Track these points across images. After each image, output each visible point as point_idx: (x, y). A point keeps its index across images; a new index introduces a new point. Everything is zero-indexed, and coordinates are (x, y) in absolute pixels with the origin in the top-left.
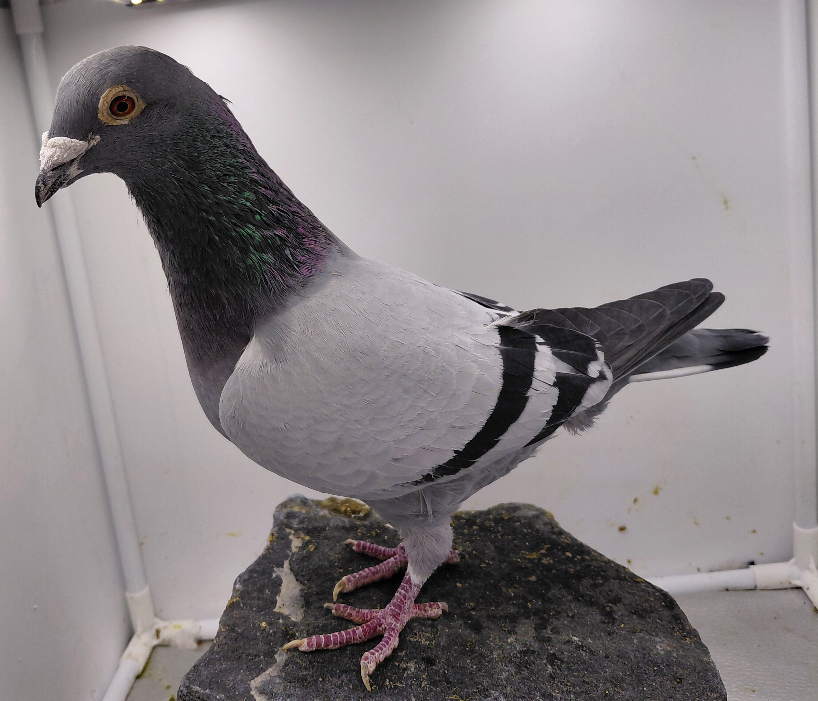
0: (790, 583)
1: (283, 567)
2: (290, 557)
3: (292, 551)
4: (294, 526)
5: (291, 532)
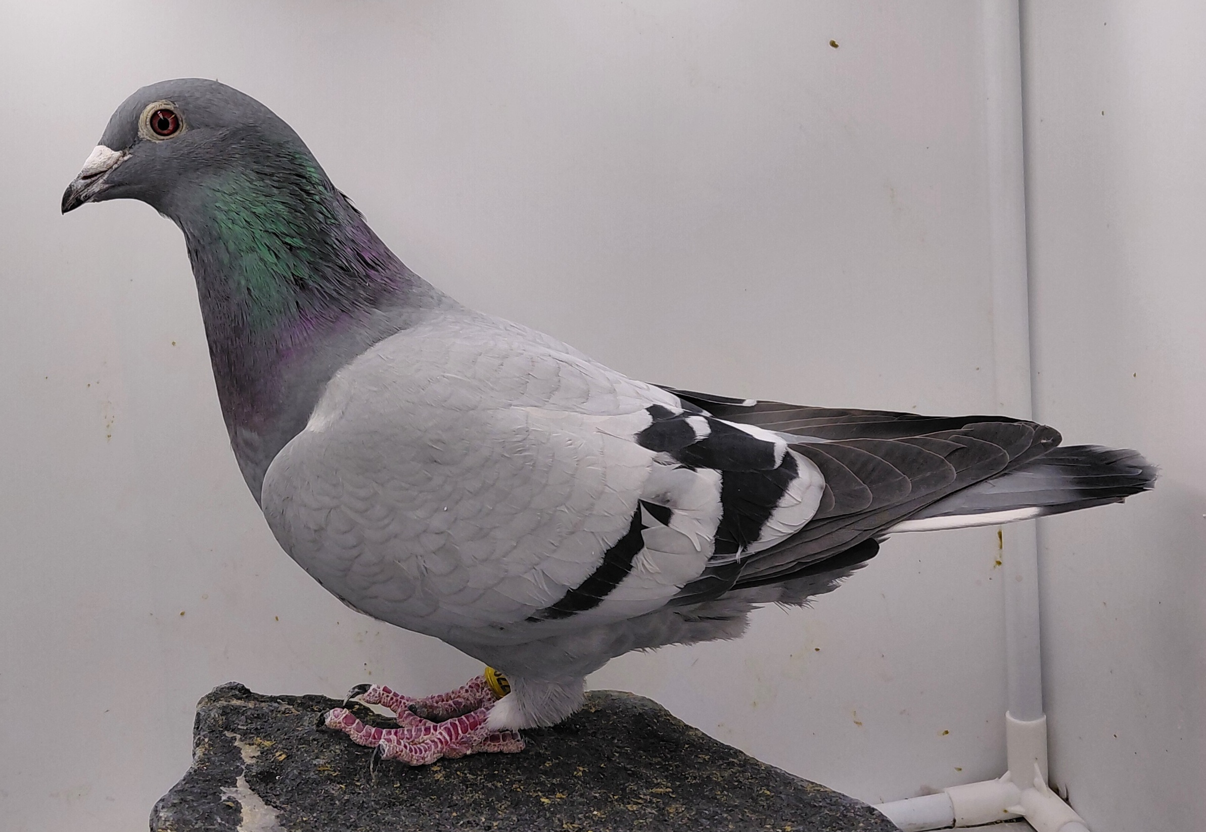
0: (1006, 811)
1: (236, 787)
2: (244, 771)
3: (245, 763)
4: (239, 727)
5: (235, 736)
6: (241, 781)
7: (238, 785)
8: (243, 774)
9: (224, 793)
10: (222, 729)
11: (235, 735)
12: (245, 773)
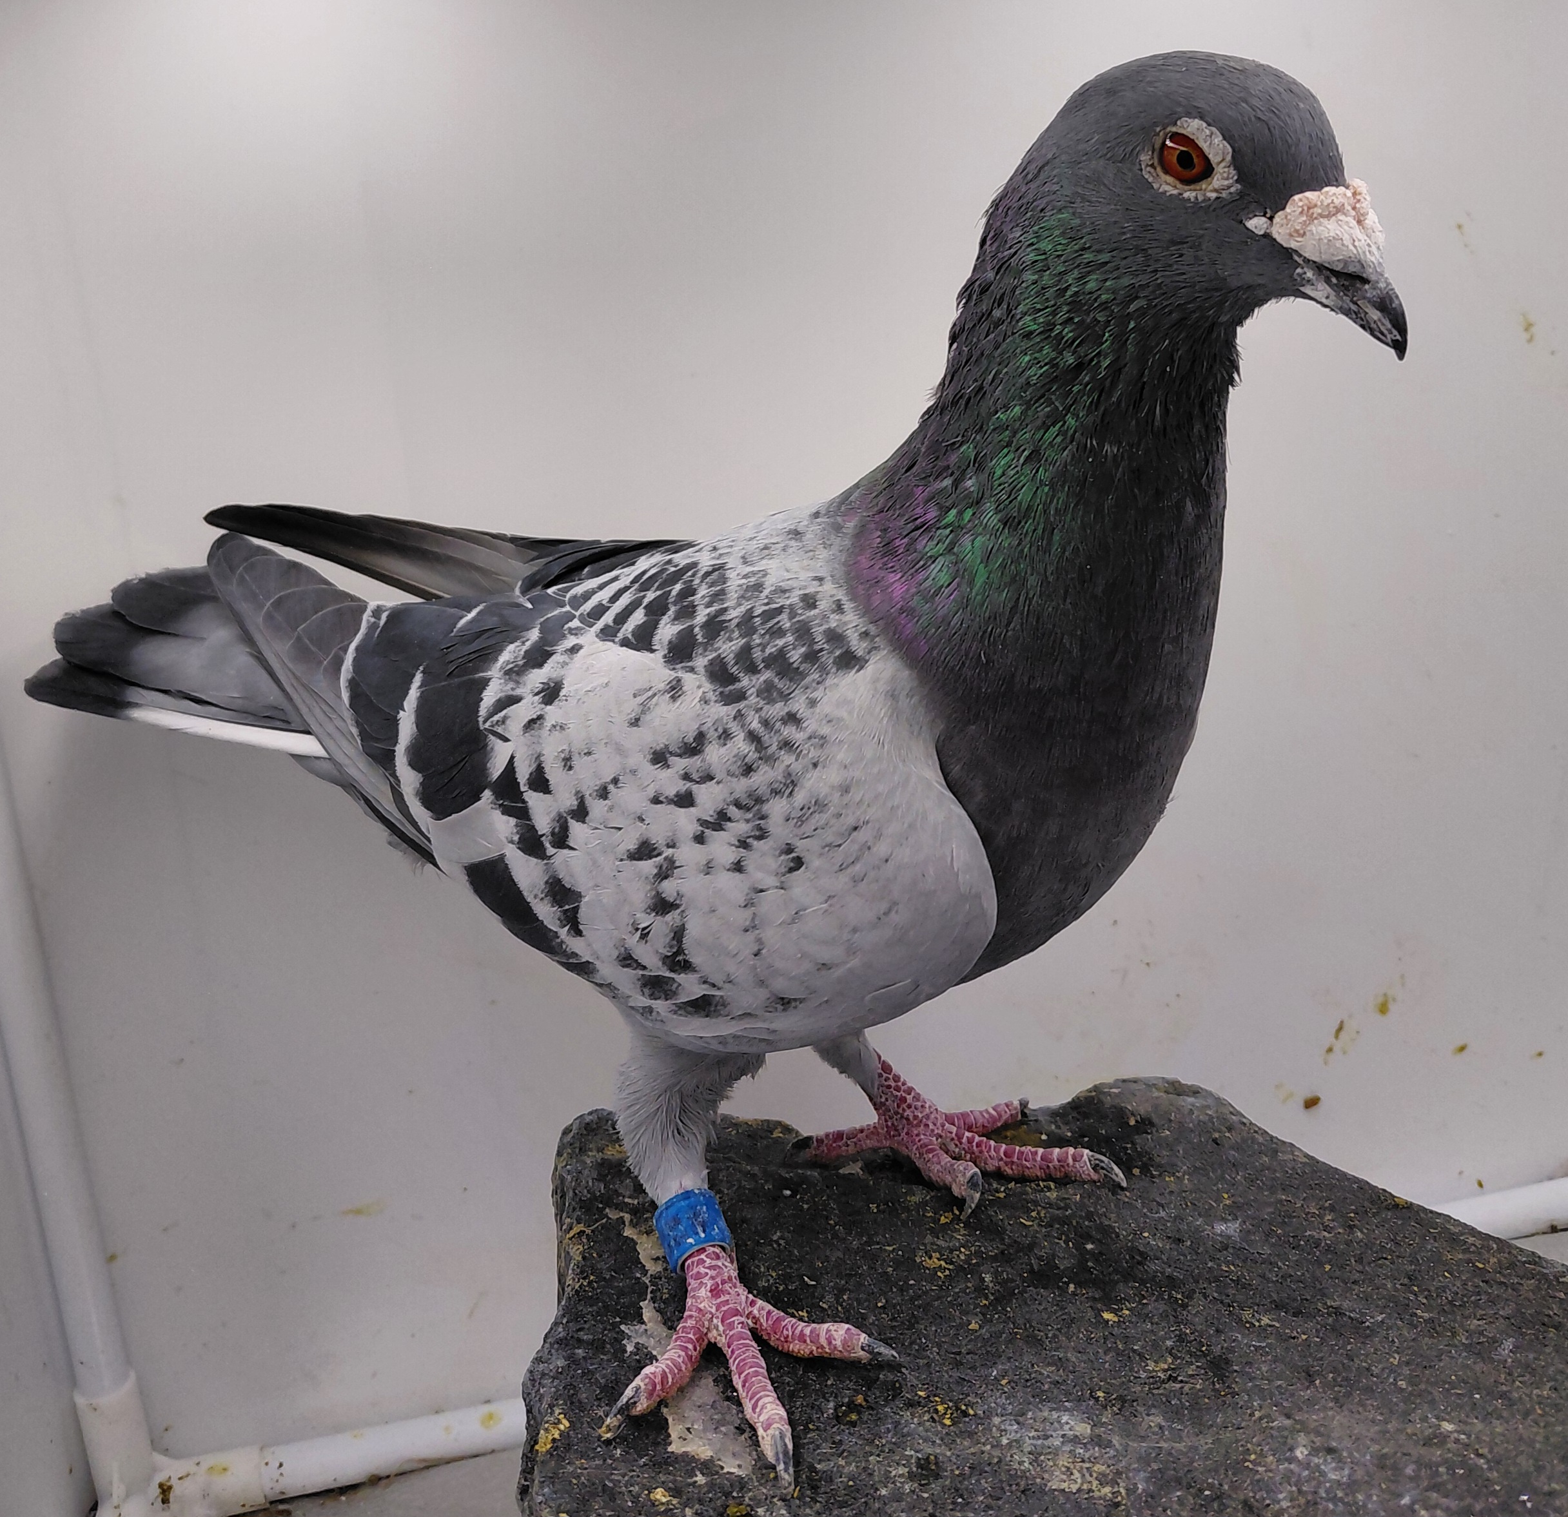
1: (643, 1323)
2: (649, 1290)
3: (647, 1271)
4: (626, 1200)
5: (622, 1218)
6: (648, 1311)
7: (645, 1319)
8: (649, 1296)
9: (629, 1337)
10: (601, 1206)
11: (622, 1214)
12: (651, 1292)
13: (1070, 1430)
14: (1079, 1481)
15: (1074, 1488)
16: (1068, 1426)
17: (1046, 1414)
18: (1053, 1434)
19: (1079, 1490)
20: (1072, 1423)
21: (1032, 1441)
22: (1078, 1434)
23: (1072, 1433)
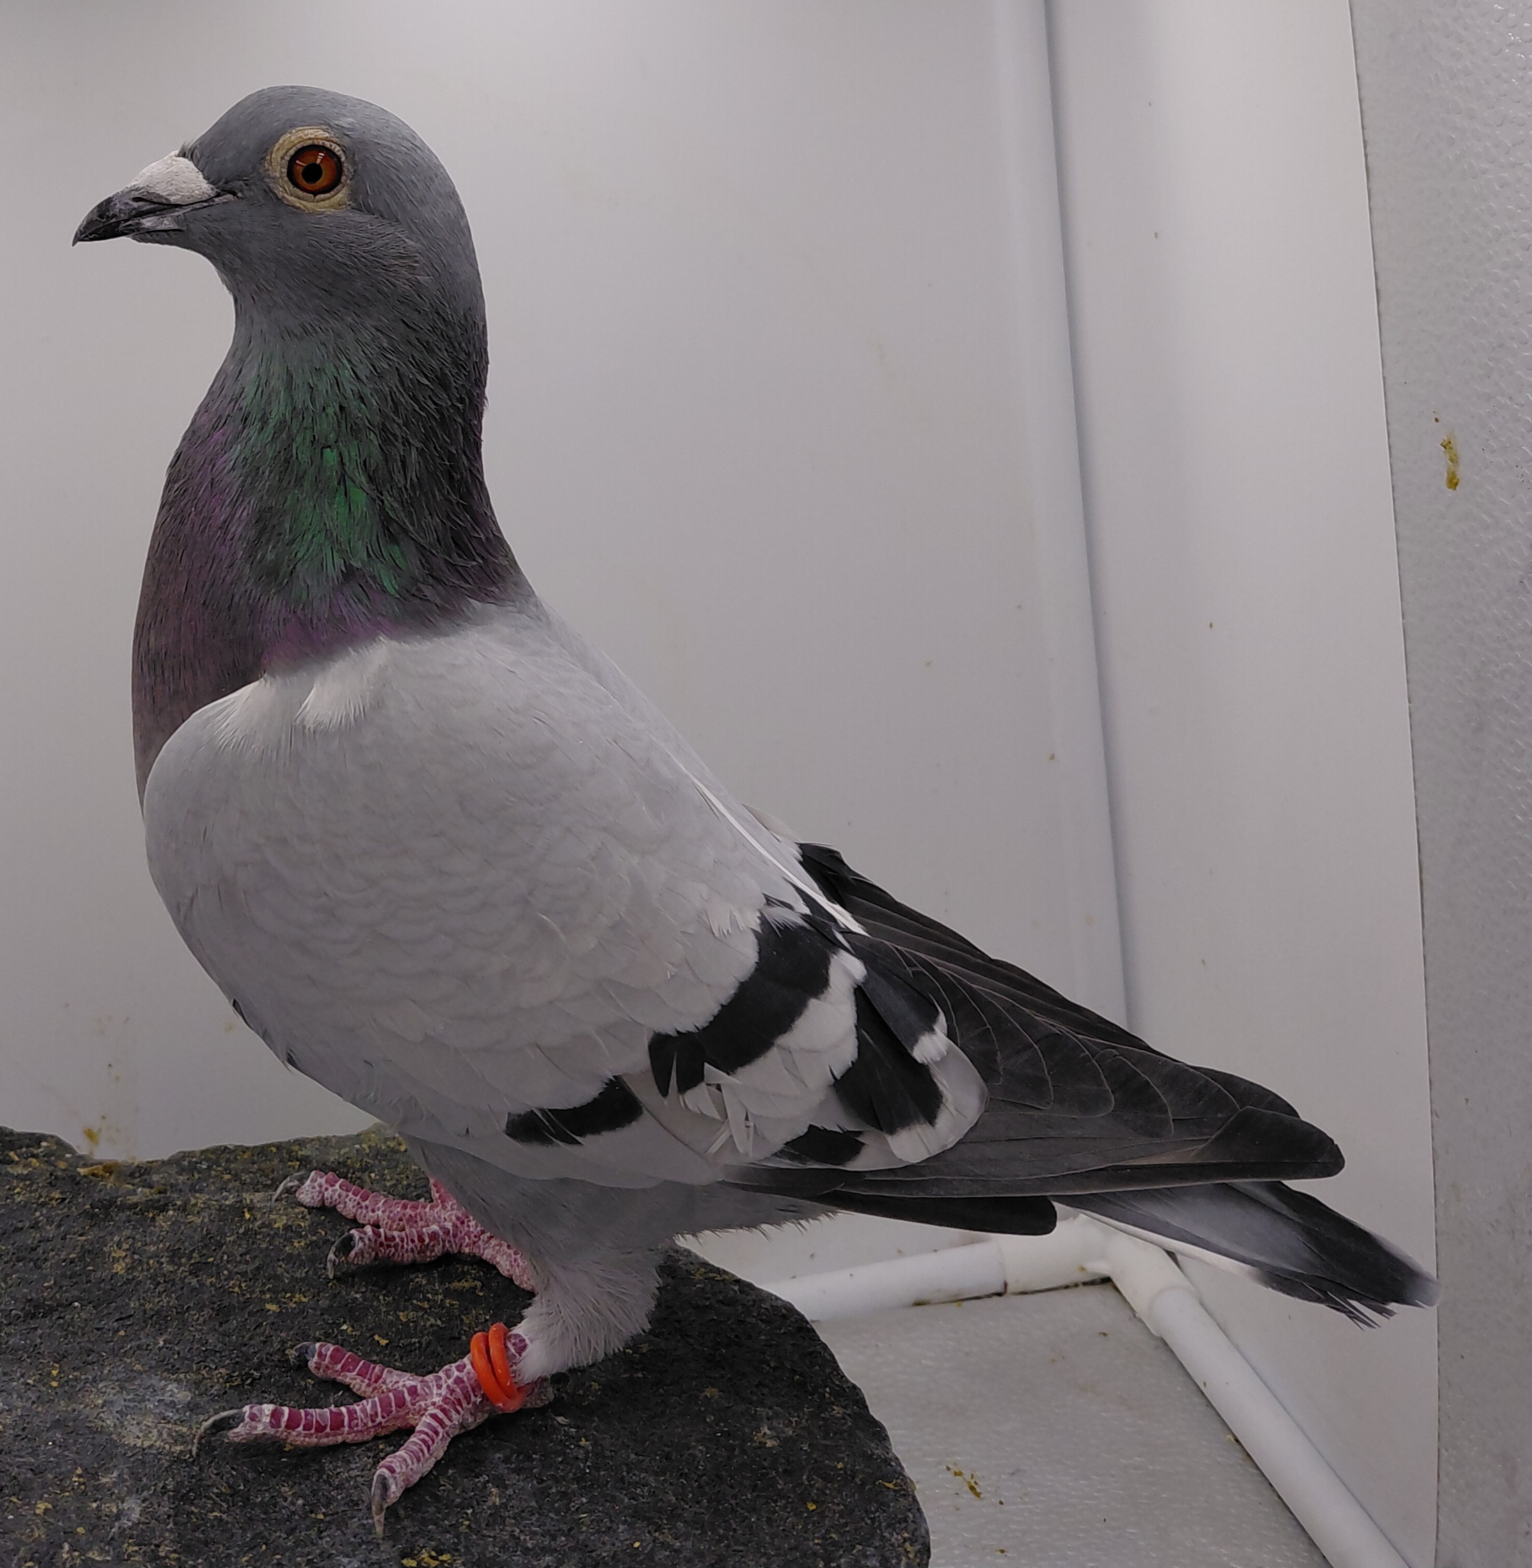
0: (1083, 1269)
13: (171, 1396)
14: (154, 1439)
15: (147, 1444)
16: (170, 1393)
17: (154, 1382)
18: (152, 1399)
19: (151, 1447)
20: (176, 1391)
21: (127, 1403)
22: (176, 1401)
23: (171, 1399)
